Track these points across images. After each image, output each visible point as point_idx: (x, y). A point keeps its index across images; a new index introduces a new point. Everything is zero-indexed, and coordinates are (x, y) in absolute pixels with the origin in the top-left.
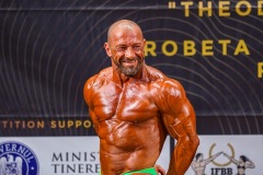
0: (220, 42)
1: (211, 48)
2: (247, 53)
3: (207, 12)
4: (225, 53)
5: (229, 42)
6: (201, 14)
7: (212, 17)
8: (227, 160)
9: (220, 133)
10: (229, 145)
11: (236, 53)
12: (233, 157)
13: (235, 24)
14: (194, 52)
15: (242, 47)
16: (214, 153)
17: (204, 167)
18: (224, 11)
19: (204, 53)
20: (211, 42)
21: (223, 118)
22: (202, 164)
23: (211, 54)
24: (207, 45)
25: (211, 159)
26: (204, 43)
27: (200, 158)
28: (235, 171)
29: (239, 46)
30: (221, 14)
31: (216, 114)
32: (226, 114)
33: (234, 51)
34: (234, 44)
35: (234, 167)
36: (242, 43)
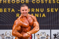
0: (8, 9)
1: (6, 10)
2: (14, 11)
3: (5, 2)
4: (9, 11)
5: (10, 9)
6: (4, 3)
7: (6, 3)
8: (9, 35)
9: (8, 29)
10: (10, 32)
11: (12, 11)
12: (11, 35)
13: (11, 5)
14: (2, 11)
15: (13, 10)
16: (6, 34)
17: (4, 37)
18: (9, 2)
19: (5, 11)
20: (6, 9)
21: (8, 26)
22: (4, 36)
23: (6, 12)
24: (5, 10)
25: (6, 35)
26: (5, 9)
27: (3, 35)
28: (11, 38)
29: (12, 10)
30: (8, 3)
31: (7, 25)
32: (9, 25)
33: (11, 11)
34: (11, 9)
35: (11, 37)
36: (13, 9)
